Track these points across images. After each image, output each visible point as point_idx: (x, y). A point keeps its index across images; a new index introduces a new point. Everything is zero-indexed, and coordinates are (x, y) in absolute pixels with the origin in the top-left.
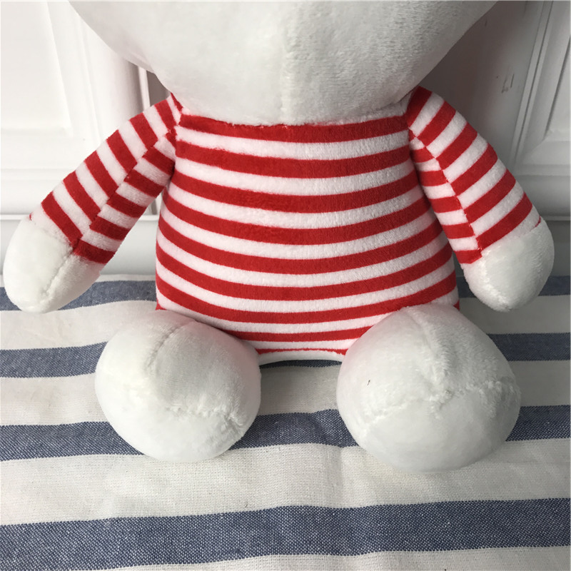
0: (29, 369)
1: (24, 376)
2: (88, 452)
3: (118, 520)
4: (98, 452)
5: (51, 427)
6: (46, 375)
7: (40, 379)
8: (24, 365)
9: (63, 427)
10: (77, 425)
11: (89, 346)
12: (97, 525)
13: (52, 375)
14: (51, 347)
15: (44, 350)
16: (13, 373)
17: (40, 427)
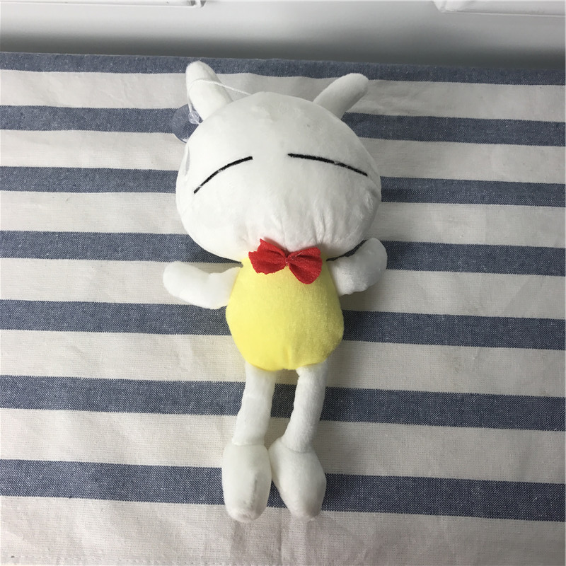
0: (109, 125)
1: (106, 131)
2: (153, 190)
3: (174, 235)
4: (159, 191)
5: (129, 171)
6: (120, 130)
7: (117, 133)
8: (105, 122)
9: (136, 171)
10: (145, 171)
11: (148, 110)
12: (163, 237)
13: (124, 131)
14: (121, 107)
15: (117, 109)
16: (98, 128)
17: (122, 170)
